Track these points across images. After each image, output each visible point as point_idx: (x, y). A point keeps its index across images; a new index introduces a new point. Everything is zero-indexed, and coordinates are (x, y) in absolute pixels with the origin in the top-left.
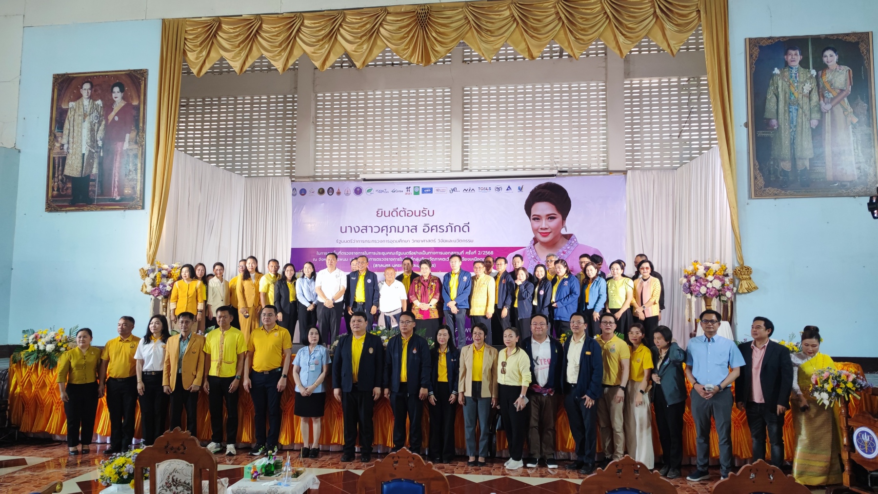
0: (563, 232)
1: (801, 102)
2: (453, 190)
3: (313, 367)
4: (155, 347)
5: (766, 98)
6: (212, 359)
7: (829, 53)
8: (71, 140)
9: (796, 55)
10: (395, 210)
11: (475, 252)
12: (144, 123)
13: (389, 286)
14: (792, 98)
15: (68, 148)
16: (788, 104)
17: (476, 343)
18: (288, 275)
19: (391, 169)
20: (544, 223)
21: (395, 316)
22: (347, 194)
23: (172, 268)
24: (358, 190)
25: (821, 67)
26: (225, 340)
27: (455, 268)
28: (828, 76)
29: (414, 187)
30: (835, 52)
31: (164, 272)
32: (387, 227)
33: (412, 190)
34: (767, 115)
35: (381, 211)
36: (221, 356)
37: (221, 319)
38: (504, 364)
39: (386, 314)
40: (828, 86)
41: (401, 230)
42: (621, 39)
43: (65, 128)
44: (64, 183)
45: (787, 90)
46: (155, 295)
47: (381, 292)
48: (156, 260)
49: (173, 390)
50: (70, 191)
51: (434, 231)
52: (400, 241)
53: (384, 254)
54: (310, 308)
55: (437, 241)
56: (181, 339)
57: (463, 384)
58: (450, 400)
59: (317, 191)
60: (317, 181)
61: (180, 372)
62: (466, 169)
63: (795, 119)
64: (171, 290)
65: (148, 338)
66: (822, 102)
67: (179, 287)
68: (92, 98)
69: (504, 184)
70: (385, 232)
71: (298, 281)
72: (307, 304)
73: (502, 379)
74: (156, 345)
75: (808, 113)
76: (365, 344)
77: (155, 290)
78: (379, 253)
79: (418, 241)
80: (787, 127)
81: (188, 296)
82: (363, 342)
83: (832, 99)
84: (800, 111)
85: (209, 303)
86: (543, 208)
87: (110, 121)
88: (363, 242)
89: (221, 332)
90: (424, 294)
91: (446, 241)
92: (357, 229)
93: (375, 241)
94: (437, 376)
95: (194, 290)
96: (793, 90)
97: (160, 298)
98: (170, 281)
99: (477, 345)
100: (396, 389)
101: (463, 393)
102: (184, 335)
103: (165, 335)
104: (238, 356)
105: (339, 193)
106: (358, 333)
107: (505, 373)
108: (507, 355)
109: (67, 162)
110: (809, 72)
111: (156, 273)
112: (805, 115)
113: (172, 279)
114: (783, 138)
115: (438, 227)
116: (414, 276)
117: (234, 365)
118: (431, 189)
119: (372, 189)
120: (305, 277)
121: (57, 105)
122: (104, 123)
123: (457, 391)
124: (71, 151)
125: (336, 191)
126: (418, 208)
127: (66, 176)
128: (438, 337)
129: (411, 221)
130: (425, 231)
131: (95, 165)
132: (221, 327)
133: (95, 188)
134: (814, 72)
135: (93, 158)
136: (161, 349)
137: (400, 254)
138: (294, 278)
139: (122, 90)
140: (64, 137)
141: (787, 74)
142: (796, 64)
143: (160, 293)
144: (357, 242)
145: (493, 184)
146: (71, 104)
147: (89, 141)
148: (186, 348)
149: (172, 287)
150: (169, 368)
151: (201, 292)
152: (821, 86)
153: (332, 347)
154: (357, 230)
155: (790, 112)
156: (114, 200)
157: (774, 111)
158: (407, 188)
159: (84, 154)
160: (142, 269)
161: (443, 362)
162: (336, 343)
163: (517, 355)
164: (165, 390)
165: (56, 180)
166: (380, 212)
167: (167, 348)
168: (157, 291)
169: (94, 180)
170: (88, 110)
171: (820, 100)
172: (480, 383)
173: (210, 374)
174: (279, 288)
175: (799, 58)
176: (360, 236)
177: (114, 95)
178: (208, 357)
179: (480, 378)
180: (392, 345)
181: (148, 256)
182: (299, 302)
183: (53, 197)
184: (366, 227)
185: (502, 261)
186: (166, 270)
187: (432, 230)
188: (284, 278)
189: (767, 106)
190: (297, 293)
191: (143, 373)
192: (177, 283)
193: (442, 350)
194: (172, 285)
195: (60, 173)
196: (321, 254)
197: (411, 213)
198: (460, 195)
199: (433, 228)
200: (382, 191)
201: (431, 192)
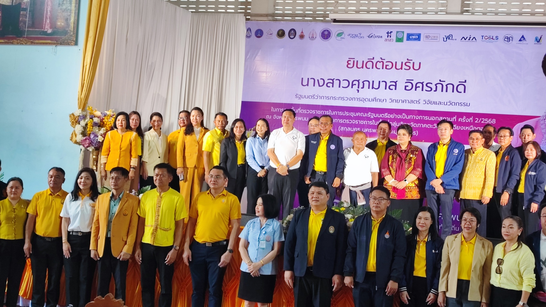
2: (448, 38)
3: (263, 245)
4: (82, 205)
6: (146, 223)
10: (371, 60)
11: (471, 119)
13: (358, 154)
17: (465, 232)
18: (238, 132)
19: (369, 8)
21: (362, 192)
22: (312, 38)
23: (105, 116)
24: (326, 33)
26: (162, 203)
27: (445, 137)
29: (397, 32)
31: (96, 120)
32: (358, 81)
33: (394, 36)
35: (352, 60)
36: (157, 220)
37: (158, 177)
38: (500, 262)
39: (352, 189)
41: (376, 86)
46: (86, 146)
47: (347, 162)
48: (87, 105)
49: (101, 256)
51: (419, 89)
52: (375, 99)
53: (353, 114)
54: (261, 173)
55: (422, 102)
56: (111, 198)
57: (445, 282)
58: (428, 300)
59: (275, 33)
60: (276, 20)
61: (109, 236)
62: (467, 11)
64: (103, 141)
65: (76, 194)
67: (112, 138)
69: (516, 32)
70: (355, 87)
71: (249, 141)
72: (258, 169)
73: (496, 280)
74: (84, 203)
76: (324, 221)
77: (86, 139)
78: (347, 114)
79: (397, 101)
81: (121, 149)
82: (322, 218)
85: (145, 159)
88: (328, 98)
89: (158, 194)
90: (400, 167)
91: (435, 103)
92: (321, 82)
93: (343, 99)
94: (412, 269)
95: (128, 142)
97: (91, 149)
98: (102, 131)
99: (466, 235)
100: (360, 278)
101: (444, 293)
102: (115, 193)
103: (94, 194)
104: (177, 223)
105: (302, 37)
106: (318, 208)
107: (500, 273)
108: (505, 251)
111: (88, 120)
113: (104, 128)
115: (425, 84)
116: (390, 144)
117: (172, 233)
118: (419, 35)
119: (343, 33)
120: (258, 137)
123: (437, 289)
125: (298, 34)
126: (399, 59)
128: (418, 221)
129: (390, 75)
130: (407, 88)
132: (158, 187)
133: (26, 18)
136: (89, 208)
137: (373, 116)
138: (244, 137)
143: (91, 144)
144: (321, 98)
145: (502, 32)
148: (116, 209)
149: (104, 138)
150: (98, 229)
151: (136, 145)
153: (285, 222)
154: (321, 84)
156: (45, 33)
158: (388, 33)
160: (73, 114)
161: (421, 252)
162: (290, 217)
163: (518, 252)
164: (92, 255)
166: (351, 62)
167: (96, 208)
168: (88, 141)
169: (25, 10)
172: (468, 282)
173: (143, 241)
174: (226, 148)
176: (325, 91)
178: (141, 222)
179: (469, 276)
180: (359, 225)
181: (80, 100)
182: (248, 166)
184: (333, 80)
185: (507, 132)
186: (98, 117)
187: (416, 88)
188: (232, 136)
190: (247, 155)
191: (69, 232)
192: (109, 133)
193: (422, 238)
194: (104, 135)
196: (276, 110)
197: (390, 65)
198: (456, 45)
199: (418, 85)
200: (356, 36)
201: (419, 39)
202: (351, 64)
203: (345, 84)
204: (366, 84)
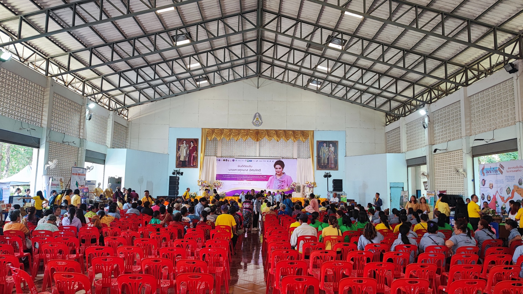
0: (283, 172)
1: (326, 153)
7: (331, 144)
9: (325, 144)
10: (243, 165)
15: (181, 154)
16: (323, 153)
19: (242, 156)
20: (278, 170)
22: (231, 161)
24: (234, 160)
25: (329, 147)
28: (330, 149)
29: (247, 160)
42: (295, 139)
43: (180, 150)
45: (323, 151)
50: (181, 164)
59: (223, 160)
60: (223, 157)
66: (329, 153)
69: (269, 160)
80: (323, 157)
83: (331, 153)
86: (278, 166)
105: (228, 161)
109: (180, 157)
110: (327, 147)
112: (326, 155)
114: (322, 159)
119: (237, 160)
122: (189, 149)
127: (180, 160)
131: (187, 158)
133: (187, 163)
139: (193, 143)
140: (180, 152)
141: (323, 148)
142: (325, 146)
146: (181, 145)
147: (186, 153)
154: (233, 170)
155: (324, 155)
157: (321, 154)
159: (184, 156)
160: (198, 180)
166: (239, 166)
170: (185, 147)
197: (246, 166)
198: (258, 162)
199: (252, 170)
200: (240, 161)
201: (252, 161)
203: (238, 170)
204: (242, 170)
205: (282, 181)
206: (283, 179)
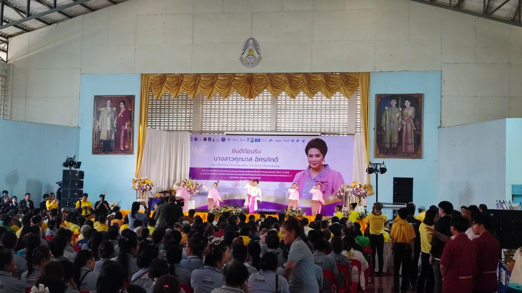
0: (323, 163)
1: (395, 121)
2: (271, 140)
5: (382, 118)
7: (407, 101)
8: (103, 124)
9: (394, 102)
10: (241, 150)
11: (280, 172)
12: (133, 118)
14: (392, 119)
15: (101, 128)
16: (390, 122)
20: (314, 159)
22: (218, 141)
24: (223, 139)
25: (404, 107)
29: (251, 138)
30: (409, 101)
31: (142, 181)
32: (237, 158)
33: (250, 140)
34: (382, 125)
40: (405, 115)
41: (244, 160)
43: (100, 119)
44: (100, 143)
45: (390, 116)
48: (138, 176)
50: (102, 146)
52: (244, 165)
53: (235, 171)
55: (262, 166)
63: (392, 127)
66: (403, 121)
68: (111, 106)
69: (296, 138)
70: (236, 160)
75: (397, 125)
78: (233, 171)
79: (252, 166)
80: (389, 131)
83: (407, 120)
84: (394, 124)
86: (314, 151)
87: (119, 117)
88: (225, 165)
93: (231, 165)
96: (392, 116)
97: (141, 191)
98: (145, 185)
105: (214, 140)
109: (101, 133)
110: (399, 109)
111: (139, 181)
112: (396, 126)
114: (387, 135)
115: (262, 159)
118: (260, 139)
119: (230, 139)
121: (96, 108)
122: (116, 117)
124: (102, 129)
125: (212, 139)
126: (253, 149)
127: (100, 139)
129: (249, 156)
130: (256, 160)
131: (113, 135)
133: (113, 145)
134: (401, 109)
135: (112, 132)
137: (243, 172)
139: (124, 104)
140: (100, 123)
141: (390, 109)
142: (394, 105)
144: (222, 165)
145: (290, 138)
146: (102, 109)
147: (110, 125)
152: (403, 114)
155: (390, 124)
156: (121, 150)
157: (385, 124)
158: (247, 139)
159: (108, 131)
160: (134, 179)
165: (96, 141)
168: (140, 188)
169: (113, 142)
170: (110, 112)
171: (402, 120)
175: (395, 103)
176: (224, 162)
177: (121, 106)
181: (136, 174)
183: (95, 148)
184: (227, 158)
189: (382, 122)
195: (98, 138)
196: (204, 171)
197: (249, 151)
198: (273, 143)
199: (260, 159)
200: (235, 140)
201: (260, 141)
202: (234, 151)
203: (232, 159)
204: (240, 159)
205: (322, 183)
206: (324, 177)
